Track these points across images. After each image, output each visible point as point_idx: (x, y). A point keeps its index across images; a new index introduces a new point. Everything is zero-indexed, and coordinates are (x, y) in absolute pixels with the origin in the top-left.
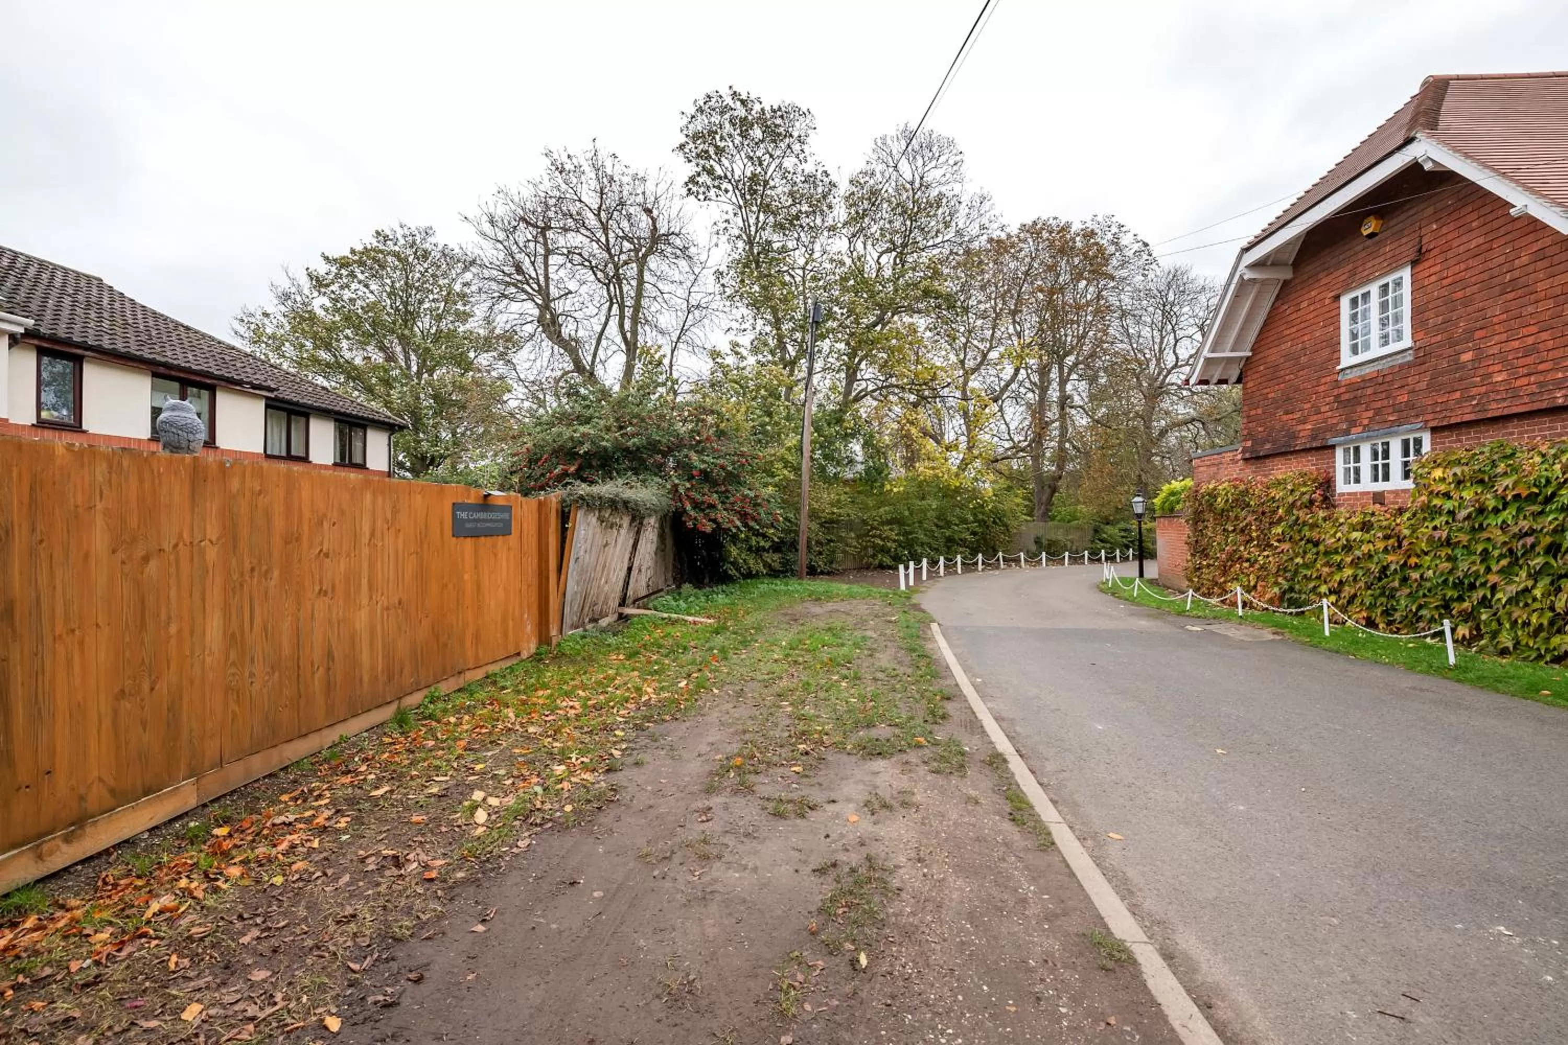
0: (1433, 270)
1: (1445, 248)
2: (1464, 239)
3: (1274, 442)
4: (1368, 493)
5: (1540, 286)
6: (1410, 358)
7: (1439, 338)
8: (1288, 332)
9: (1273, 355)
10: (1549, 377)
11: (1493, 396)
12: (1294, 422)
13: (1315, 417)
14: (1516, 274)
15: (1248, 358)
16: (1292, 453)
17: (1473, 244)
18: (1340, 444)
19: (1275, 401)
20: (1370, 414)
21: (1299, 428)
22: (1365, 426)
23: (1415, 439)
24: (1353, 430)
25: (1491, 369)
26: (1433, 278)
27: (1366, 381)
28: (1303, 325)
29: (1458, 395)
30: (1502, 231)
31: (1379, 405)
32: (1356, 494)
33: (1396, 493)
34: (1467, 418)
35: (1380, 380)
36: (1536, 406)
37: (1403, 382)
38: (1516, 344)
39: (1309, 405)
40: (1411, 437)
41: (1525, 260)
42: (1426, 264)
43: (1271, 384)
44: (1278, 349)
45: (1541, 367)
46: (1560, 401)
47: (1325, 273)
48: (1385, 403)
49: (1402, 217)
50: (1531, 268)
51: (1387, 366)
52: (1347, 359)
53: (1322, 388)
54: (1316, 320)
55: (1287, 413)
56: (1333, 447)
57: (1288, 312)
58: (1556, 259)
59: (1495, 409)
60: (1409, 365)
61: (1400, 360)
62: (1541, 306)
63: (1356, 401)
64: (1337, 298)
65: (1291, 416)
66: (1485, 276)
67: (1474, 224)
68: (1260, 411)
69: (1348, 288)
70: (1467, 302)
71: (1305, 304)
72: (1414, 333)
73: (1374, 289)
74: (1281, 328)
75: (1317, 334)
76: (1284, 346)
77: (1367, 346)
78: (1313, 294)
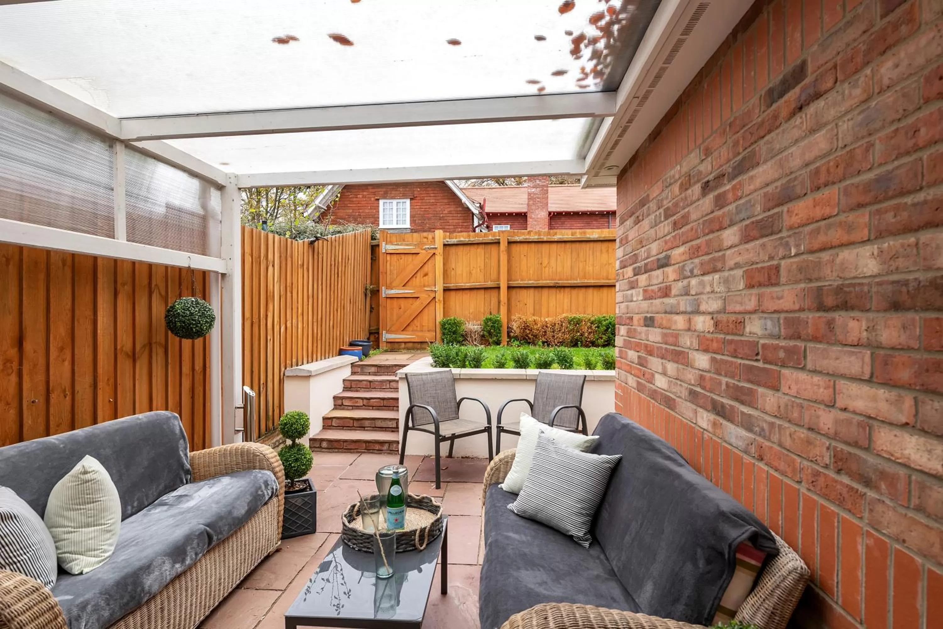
0: (417, 204)
1: (421, 198)
2: (428, 198)
6: (408, 232)
8: (351, 205)
14: (444, 215)
15: (325, 211)
17: (431, 201)
26: (417, 207)
28: (359, 205)
42: (415, 200)
44: (344, 211)
52: (381, 225)
54: (367, 205)
61: (404, 231)
64: (378, 200)
67: (431, 195)
69: (385, 198)
70: (429, 219)
71: (361, 196)
72: (411, 224)
73: (395, 202)
74: (346, 202)
75: (367, 211)
76: (347, 211)
77: (391, 222)
78: (365, 193)
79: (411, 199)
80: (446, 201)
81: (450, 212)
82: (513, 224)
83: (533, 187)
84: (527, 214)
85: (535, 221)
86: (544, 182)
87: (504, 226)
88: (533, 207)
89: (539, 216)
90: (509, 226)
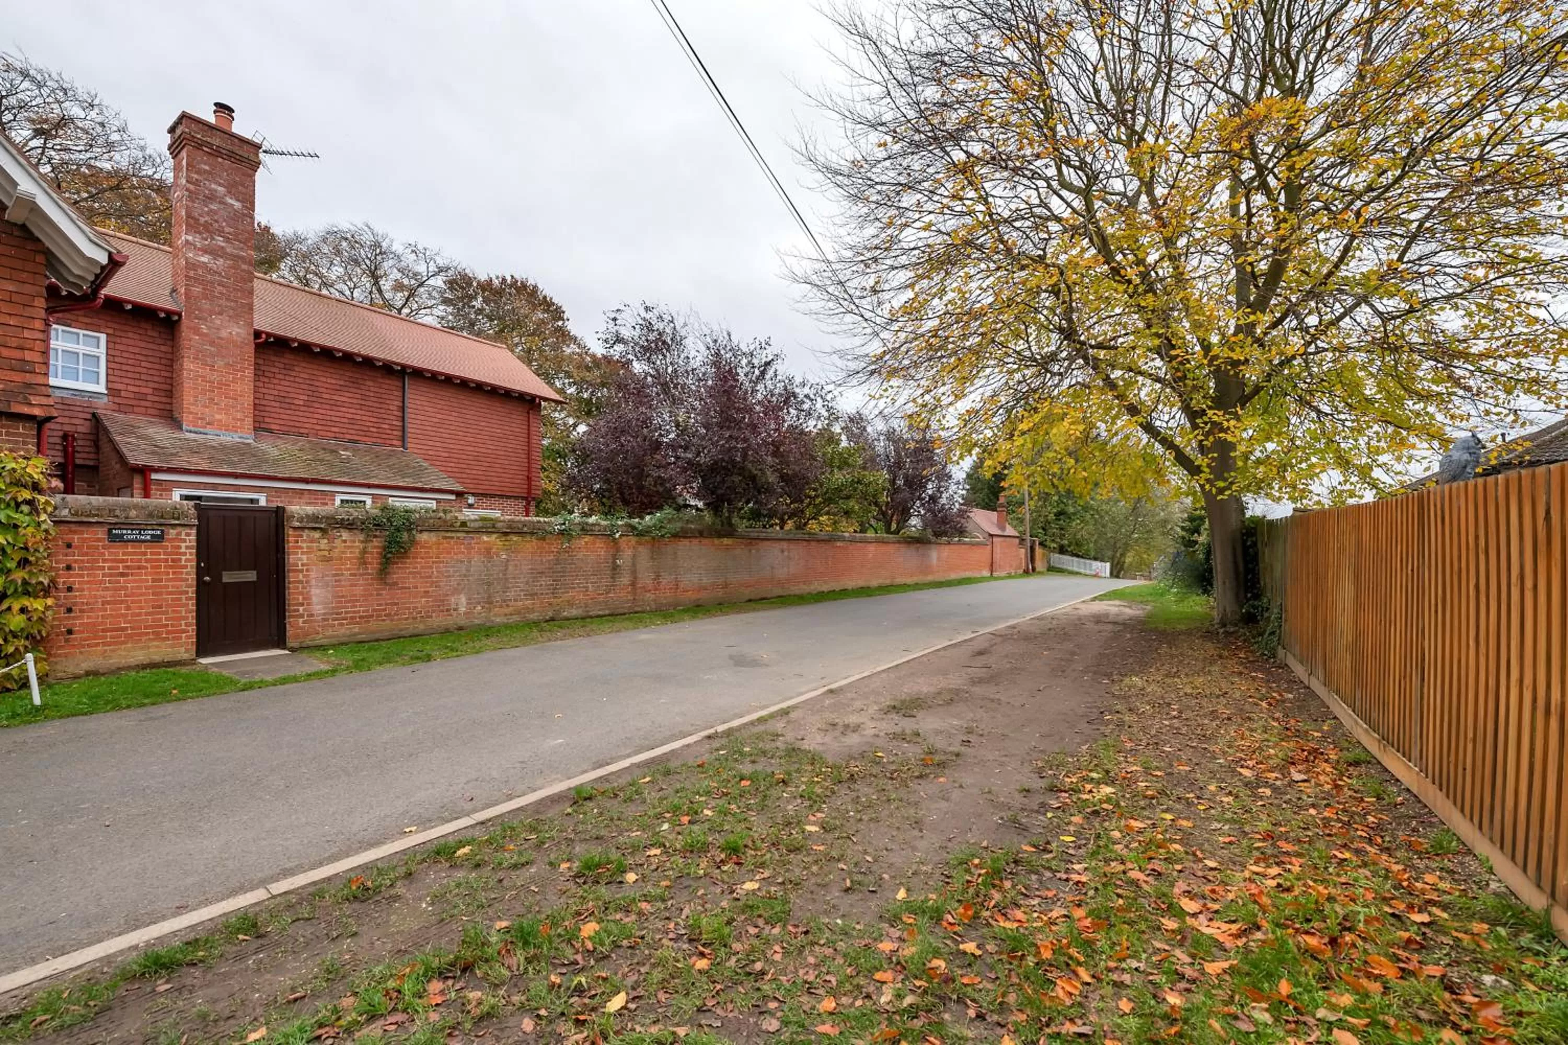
82: (118, 333)
83: (205, 251)
84: (176, 318)
85: (212, 343)
86: (242, 249)
87: (81, 332)
88: (206, 305)
89: (224, 334)
90: (103, 337)
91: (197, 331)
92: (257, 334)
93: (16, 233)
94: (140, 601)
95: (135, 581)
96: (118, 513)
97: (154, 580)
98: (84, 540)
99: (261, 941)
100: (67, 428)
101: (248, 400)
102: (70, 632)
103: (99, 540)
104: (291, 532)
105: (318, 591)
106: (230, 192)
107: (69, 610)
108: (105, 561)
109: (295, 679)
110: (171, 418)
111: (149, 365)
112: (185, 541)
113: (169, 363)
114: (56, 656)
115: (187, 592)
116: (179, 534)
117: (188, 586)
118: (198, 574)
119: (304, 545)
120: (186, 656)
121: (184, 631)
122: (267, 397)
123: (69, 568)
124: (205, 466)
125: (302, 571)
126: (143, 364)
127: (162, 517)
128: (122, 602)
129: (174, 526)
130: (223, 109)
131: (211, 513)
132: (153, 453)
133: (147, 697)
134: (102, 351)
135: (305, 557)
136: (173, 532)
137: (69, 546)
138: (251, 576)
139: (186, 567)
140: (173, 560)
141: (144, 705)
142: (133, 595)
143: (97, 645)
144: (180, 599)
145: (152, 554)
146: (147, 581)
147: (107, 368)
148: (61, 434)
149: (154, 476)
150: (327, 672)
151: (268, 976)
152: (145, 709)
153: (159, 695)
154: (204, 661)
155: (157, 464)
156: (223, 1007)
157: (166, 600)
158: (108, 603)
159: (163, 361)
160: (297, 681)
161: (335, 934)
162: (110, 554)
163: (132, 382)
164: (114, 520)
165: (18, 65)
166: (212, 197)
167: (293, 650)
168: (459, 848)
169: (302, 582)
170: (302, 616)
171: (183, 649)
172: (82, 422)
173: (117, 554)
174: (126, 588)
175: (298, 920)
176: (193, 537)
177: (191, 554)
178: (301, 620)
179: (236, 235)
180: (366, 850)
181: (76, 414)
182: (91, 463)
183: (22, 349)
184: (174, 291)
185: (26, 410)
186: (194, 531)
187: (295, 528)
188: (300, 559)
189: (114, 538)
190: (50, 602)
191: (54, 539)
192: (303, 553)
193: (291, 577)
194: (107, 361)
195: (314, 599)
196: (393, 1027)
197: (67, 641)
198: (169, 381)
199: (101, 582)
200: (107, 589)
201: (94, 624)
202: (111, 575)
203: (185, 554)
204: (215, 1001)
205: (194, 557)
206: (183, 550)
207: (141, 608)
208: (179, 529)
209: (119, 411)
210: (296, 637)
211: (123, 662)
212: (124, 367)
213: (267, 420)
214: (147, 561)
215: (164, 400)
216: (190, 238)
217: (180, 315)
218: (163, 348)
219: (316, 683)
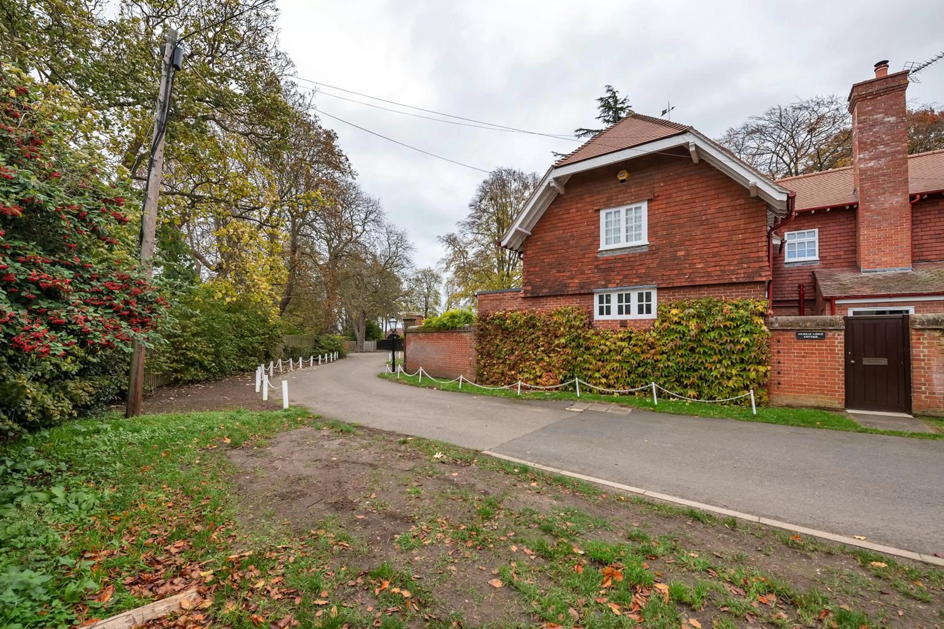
0: (660, 206)
1: (667, 196)
2: (679, 194)
3: (550, 288)
4: (617, 321)
5: (721, 225)
6: (645, 250)
7: (664, 242)
8: (561, 225)
9: (549, 237)
10: (727, 268)
11: (696, 275)
12: (565, 278)
13: (581, 276)
14: (709, 217)
15: (528, 236)
16: (561, 295)
17: (685, 198)
18: (597, 293)
19: (549, 264)
20: (621, 277)
21: (569, 281)
22: (618, 284)
23: (646, 293)
24: (610, 285)
25: (695, 261)
26: (661, 211)
27: (617, 260)
28: (572, 222)
29: (676, 272)
30: (700, 195)
31: (626, 273)
32: (608, 321)
33: (635, 321)
34: (684, 284)
35: (627, 260)
36: (722, 281)
37: (642, 262)
38: (708, 251)
39: (576, 269)
40: (644, 292)
41: (713, 211)
42: (656, 203)
43: (546, 253)
44: (553, 233)
45: (721, 263)
46: (735, 280)
47: (589, 195)
48: (630, 272)
49: (642, 175)
50: (717, 215)
51: (631, 252)
52: (603, 246)
53: (586, 260)
54: (582, 221)
55: (559, 272)
56: (592, 294)
57: (560, 213)
58: (729, 214)
59: (699, 281)
60: (646, 254)
61: (639, 251)
62: (721, 235)
63: (611, 270)
64: (598, 211)
65: (562, 274)
66: (692, 214)
67: (685, 188)
68: (537, 269)
69: (607, 206)
70: (681, 226)
71: (574, 210)
72: (649, 237)
73: (623, 210)
74: (555, 222)
75: (582, 229)
76: (557, 233)
77: (617, 240)
78: (579, 205)
79: (650, 201)
80: (713, 192)
81: (720, 210)
82: (824, 226)
83: (871, 159)
84: (855, 206)
85: (879, 214)
86: (898, 146)
87: (806, 231)
88: (873, 191)
89: (887, 205)
90: (816, 230)
91: (868, 210)
92: (912, 197)
93: (755, 201)
94: (813, 372)
95: (810, 360)
96: (801, 324)
97: (820, 361)
98: (784, 339)
99: (732, 532)
100: (800, 282)
101: (906, 243)
102: (779, 384)
103: (793, 338)
104: (913, 332)
105: (938, 376)
106: (887, 114)
107: (779, 373)
108: (795, 349)
109: (900, 434)
110: (855, 266)
111: (841, 238)
112: (837, 339)
113: (853, 234)
114: (773, 394)
115: (839, 369)
116: (834, 335)
117: (839, 365)
118: (846, 358)
119: (926, 342)
120: (839, 406)
121: (837, 391)
122: (924, 237)
123: (779, 352)
124: (868, 292)
125: (924, 360)
126: (838, 239)
127: (824, 325)
128: (803, 371)
129: (831, 330)
130: (882, 65)
131: (854, 322)
132: (838, 289)
133: (804, 422)
134: (816, 238)
135: (926, 350)
136: (830, 334)
137: (779, 341)
138: (883, 362)
139: (838, 354)
140: (830, 350)
141: (800, 426)
142: (808, 368)
143: (791, 392)
144: (835, 372)
145: (819, 346)
146: (816, 361)
147: (819, 246)
148: (797, 285)
149: (837, 302)
150: (929, 435)
151: (720, 543)
152: (800, 428)
153: (810, 423)
154: (849, 411)
155: (838, 295)
156: (697, 541)
157: (827, 372)
158: (797, 371)
159: (850, 234)
160: (900, 436)
161: (759, 549)
162: (798, 345)
163: (832, 250)
164: (798, 328)
165: (797, 106)
166: (875, 123)
167: (915, 416)
168: (877, 561)
169: (924, 368)
170: (924, 393)
171: (837, 402)
172: (807, 277)
173: (801, 346)
174: (805, 364)
175: (753, 534)
176: (843, 337)
177: (841, 346)
178: (923, 396)
179: (893, 138)
180: (827, 532)
181: (804, 274)
182: (812, 298)
183: (758, 252)
184: (855, 190)
185: (760, 279)
186: (843, 333)
187: (917, 330)
188: (923, 352)
189: (800, 338)
190: (769, 368)
191: (771, 338)
192: (924, 347)
193: (914, 364)
194: (819, 242)
195: (935, 382)
196: (736, 593)
197: (778, 388)
198: (854, 244)
199: (793, 360)
200: (796, 364)
201: (790, 381)
202: (798, 357)
203: (837, 346)
204: (697, 537)
205: (843, 348)
206: (836, 344)
207: (813, 375)
208: (834, 332)
209: (826, 268)
210: (919, 407)
211: (804, 403)
212: (828, 243)
213: (924, 253)
214: (816, 350)
215: (851, 256)
216: (861, 156)
217: (857, 203)
218: (849, 226)
219: (915, 440)
